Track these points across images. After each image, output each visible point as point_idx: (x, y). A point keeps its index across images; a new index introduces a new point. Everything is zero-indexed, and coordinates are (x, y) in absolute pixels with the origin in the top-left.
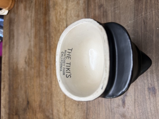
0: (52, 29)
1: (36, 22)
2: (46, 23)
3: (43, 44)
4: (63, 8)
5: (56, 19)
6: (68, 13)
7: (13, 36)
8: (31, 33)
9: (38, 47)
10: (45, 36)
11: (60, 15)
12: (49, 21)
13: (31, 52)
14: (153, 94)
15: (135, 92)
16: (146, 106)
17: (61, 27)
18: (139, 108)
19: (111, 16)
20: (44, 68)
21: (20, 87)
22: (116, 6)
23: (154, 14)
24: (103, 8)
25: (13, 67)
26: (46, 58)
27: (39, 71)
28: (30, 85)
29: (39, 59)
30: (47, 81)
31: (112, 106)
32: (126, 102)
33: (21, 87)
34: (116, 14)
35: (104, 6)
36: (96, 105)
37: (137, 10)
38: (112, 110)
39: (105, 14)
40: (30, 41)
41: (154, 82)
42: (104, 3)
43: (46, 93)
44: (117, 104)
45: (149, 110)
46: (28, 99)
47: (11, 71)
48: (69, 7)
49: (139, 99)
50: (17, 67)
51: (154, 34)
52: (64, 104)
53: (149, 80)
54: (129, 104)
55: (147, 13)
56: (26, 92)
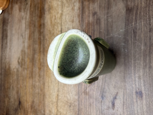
0: (46, 32)
1: (31, 24)
2: (40, 25)
3: (37, 46)
4: (58, 13)
5: (51, 23)
6: (63, 17)
7: (7, 36)
8: (25, 35)
9: (32, 49)
10: (40, 39)
11: (55, 19)
12: (44, 24)
13: (25, 53)
14: (140, 97)
15: (124, 95)
16: (134, 108)
17: (55, 31)
18: (127, 110)
19: (104, 24)
20: (37, 69)
21: (11, 87)
22: (109, 15)
23: (143, 25)
24: (97, 15)
25: (6, 67)
26: (40, 59)
27: (32, 72)
28: (22, 86)
29: (33, 60)
30: (40, 82)
31: (102, 108)
32: (116, 104)
33: (13, 87)
34: (108, 23)
35: (98, 14)
36: (87, 107)
37: (128, 20)
38: (102, 112)
39: (98, 21)
40: (24, 42)
41: (141, 87)
42: (98, 11)
43: (38, 94)
44: (107, 106)
45: (136, 112)
46: (19, 99)
47: (3, 70)
48: (64, 12)
49: (127, 102)
50: (9, 67)
51: (143, 43)
52: (56, 106)
53: (137, 84)
54: (118, 107)
55: (136, 24)
56: (17, 92)
